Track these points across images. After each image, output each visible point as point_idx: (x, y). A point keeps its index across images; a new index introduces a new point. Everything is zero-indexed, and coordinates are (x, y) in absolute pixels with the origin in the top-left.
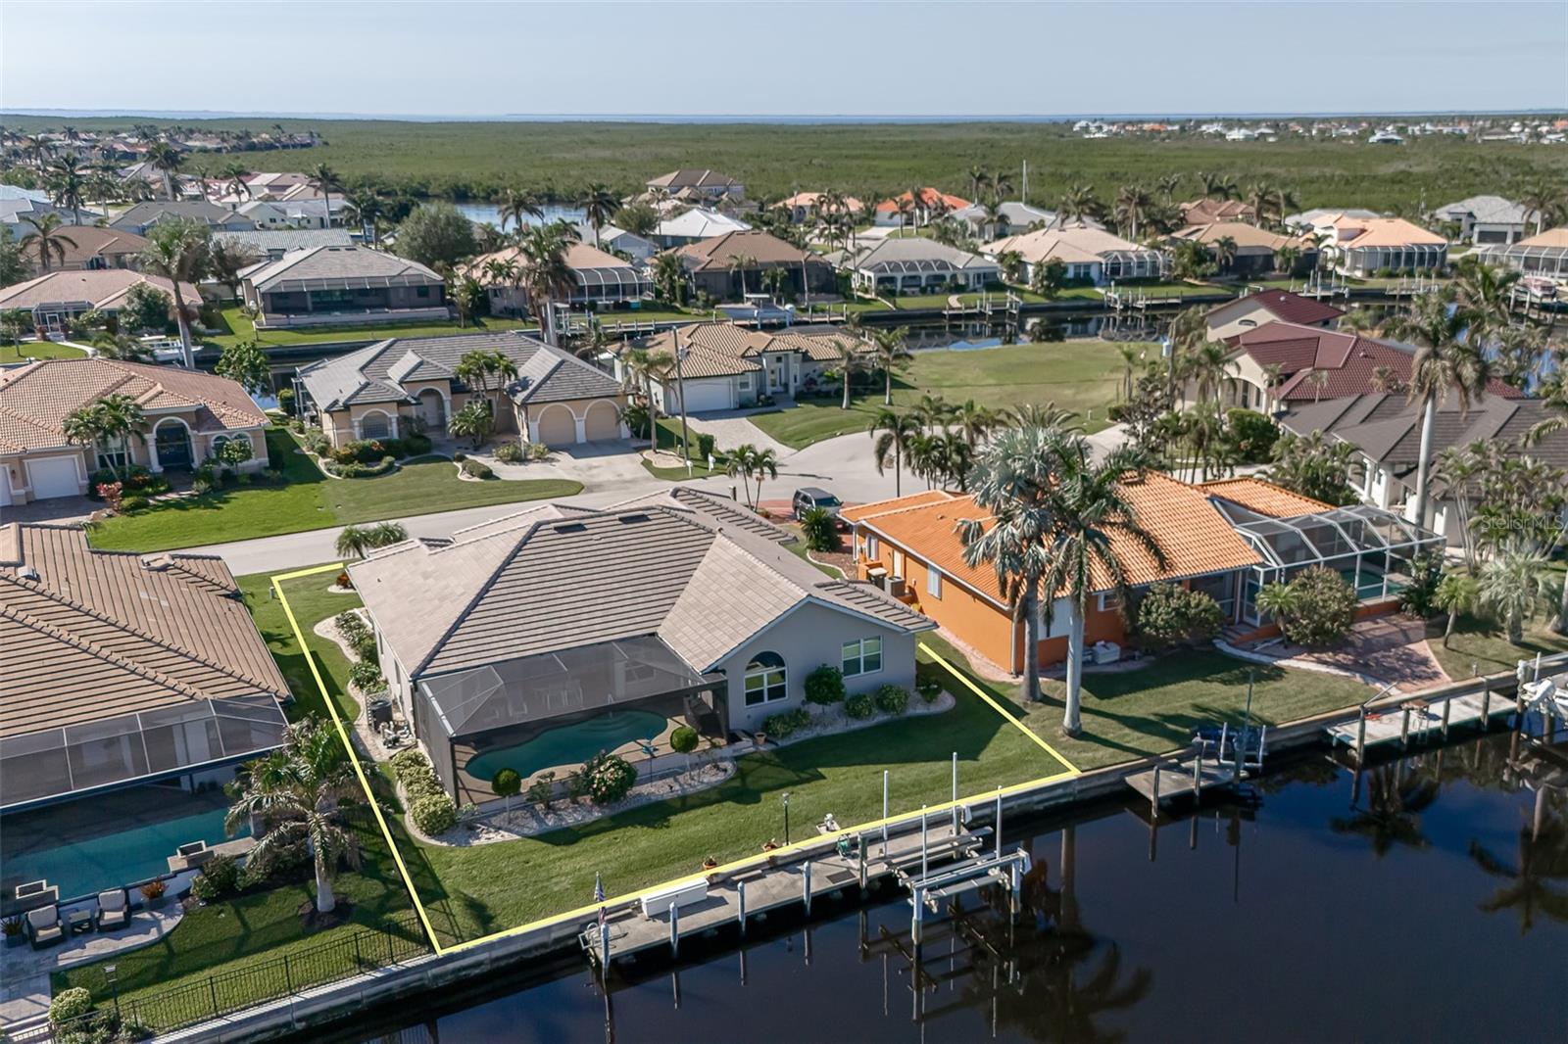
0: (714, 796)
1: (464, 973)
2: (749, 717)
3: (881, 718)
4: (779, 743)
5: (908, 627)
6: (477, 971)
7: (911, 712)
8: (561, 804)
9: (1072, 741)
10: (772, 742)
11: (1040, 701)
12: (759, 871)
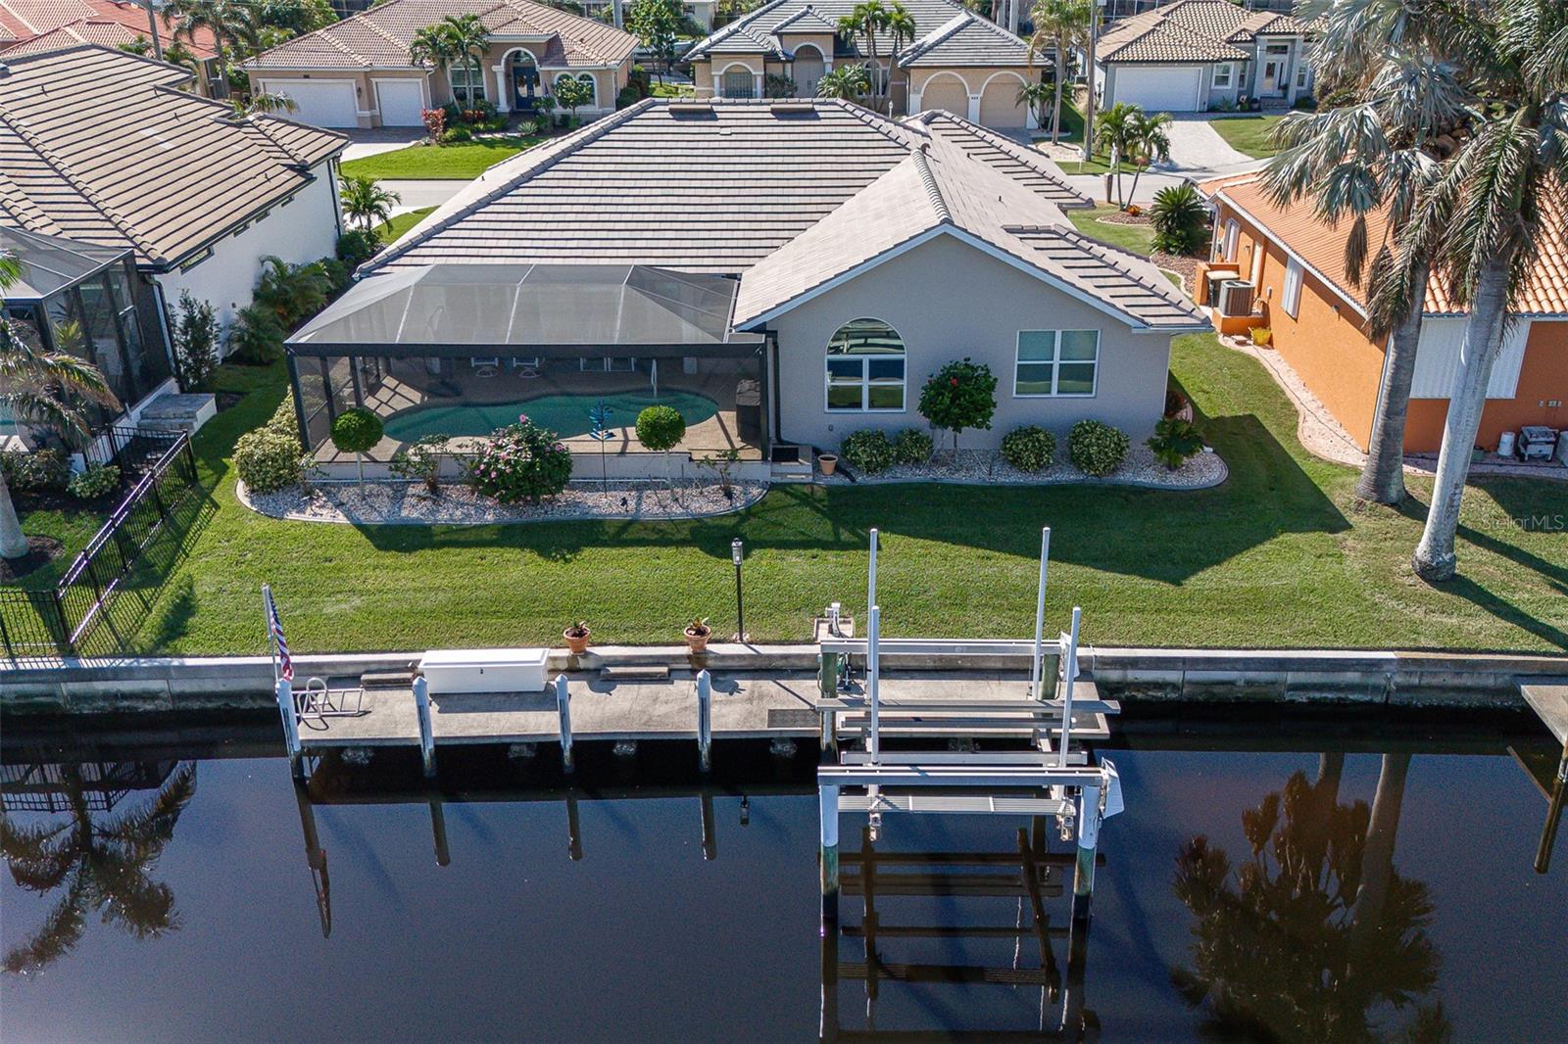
0: (685, 534)
1: (126, 703)
2: (831, 429)
3: (1067, 476)
4: (859, 479)
5: (1146, 319)
6: (149, 706)
7: (1126, 477)
8: (454, 492)
9: (1425, 587)
10: (847, 475)
11: (1393, 505)
12: (665, 669)
